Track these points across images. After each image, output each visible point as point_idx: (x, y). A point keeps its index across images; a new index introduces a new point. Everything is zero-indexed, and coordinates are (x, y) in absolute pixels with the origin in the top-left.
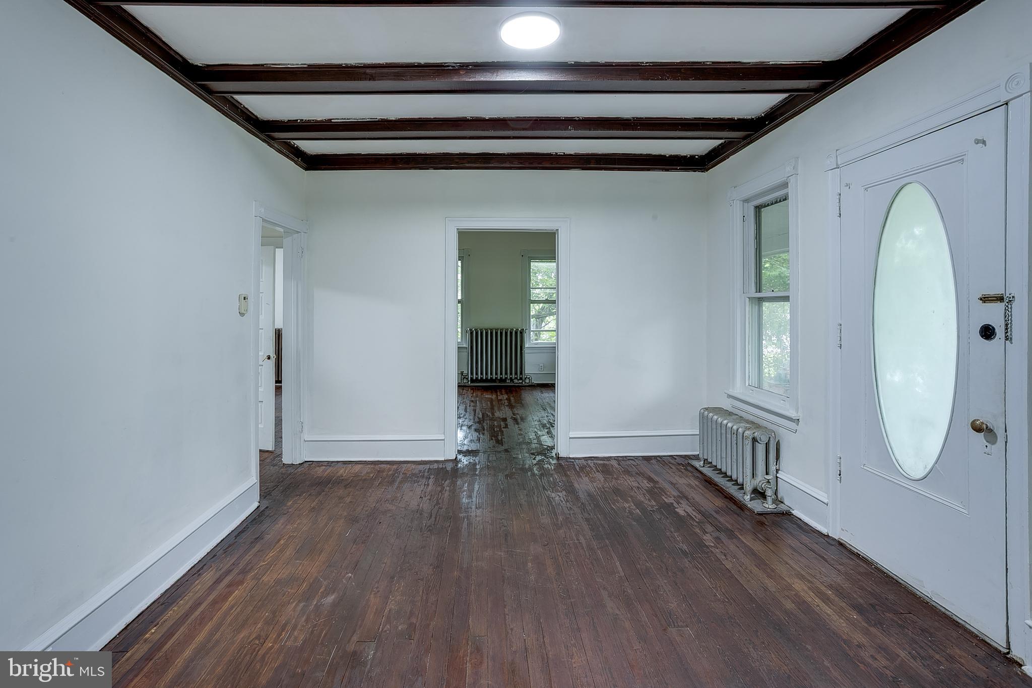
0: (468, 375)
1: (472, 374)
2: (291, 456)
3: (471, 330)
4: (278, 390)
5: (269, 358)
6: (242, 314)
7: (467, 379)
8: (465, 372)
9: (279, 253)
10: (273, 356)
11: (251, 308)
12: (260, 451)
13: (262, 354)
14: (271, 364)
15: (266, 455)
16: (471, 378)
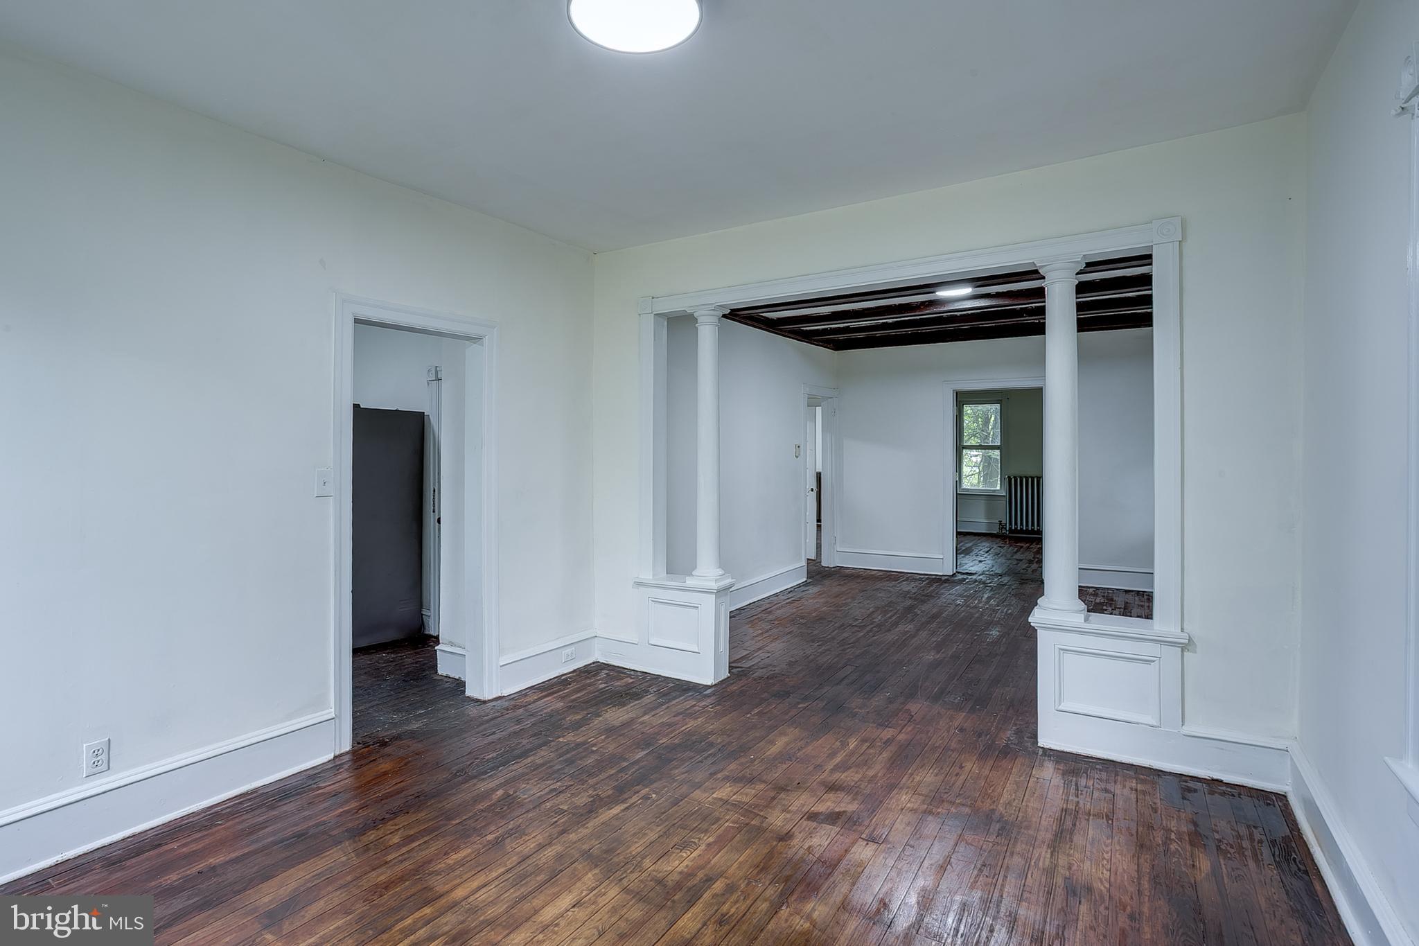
0: (1006, 525)
1: (1010, 524)
2: (829, 560)
3: (1009, 477)
4: (819, 527)
5: (812, 490)
6: (797, 457)
7: (1006, 528)
8: (1004, 522)
9: (819, 410)
10: (815, 488)
11: (802, 453)
12: (808, 559)
13: (809, 487)
14: (814, 494)
15: (810, 561)
16: (1010, 528)
